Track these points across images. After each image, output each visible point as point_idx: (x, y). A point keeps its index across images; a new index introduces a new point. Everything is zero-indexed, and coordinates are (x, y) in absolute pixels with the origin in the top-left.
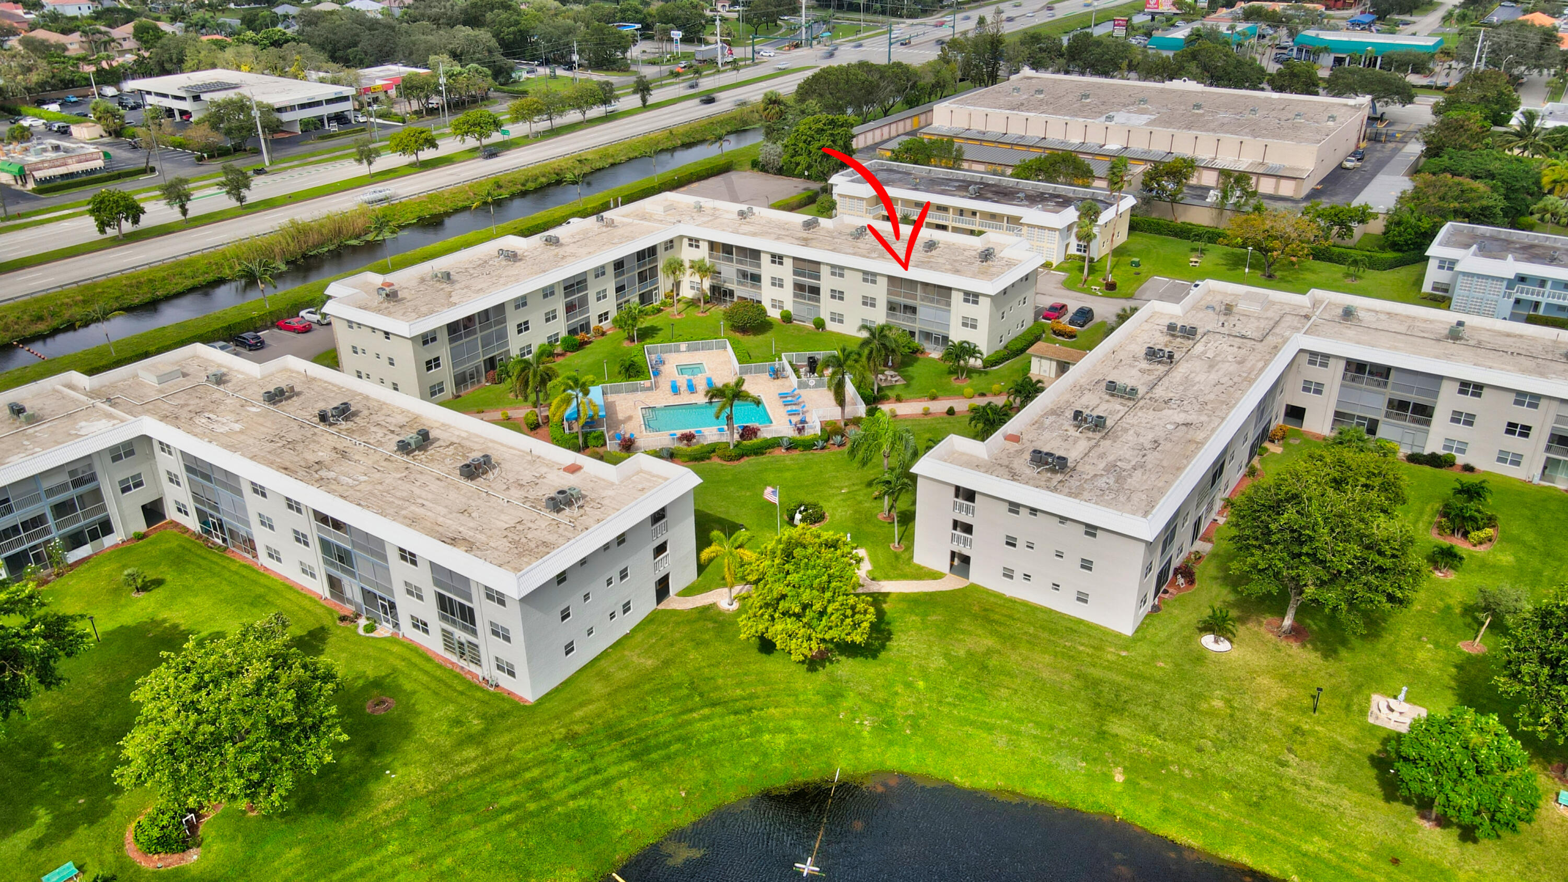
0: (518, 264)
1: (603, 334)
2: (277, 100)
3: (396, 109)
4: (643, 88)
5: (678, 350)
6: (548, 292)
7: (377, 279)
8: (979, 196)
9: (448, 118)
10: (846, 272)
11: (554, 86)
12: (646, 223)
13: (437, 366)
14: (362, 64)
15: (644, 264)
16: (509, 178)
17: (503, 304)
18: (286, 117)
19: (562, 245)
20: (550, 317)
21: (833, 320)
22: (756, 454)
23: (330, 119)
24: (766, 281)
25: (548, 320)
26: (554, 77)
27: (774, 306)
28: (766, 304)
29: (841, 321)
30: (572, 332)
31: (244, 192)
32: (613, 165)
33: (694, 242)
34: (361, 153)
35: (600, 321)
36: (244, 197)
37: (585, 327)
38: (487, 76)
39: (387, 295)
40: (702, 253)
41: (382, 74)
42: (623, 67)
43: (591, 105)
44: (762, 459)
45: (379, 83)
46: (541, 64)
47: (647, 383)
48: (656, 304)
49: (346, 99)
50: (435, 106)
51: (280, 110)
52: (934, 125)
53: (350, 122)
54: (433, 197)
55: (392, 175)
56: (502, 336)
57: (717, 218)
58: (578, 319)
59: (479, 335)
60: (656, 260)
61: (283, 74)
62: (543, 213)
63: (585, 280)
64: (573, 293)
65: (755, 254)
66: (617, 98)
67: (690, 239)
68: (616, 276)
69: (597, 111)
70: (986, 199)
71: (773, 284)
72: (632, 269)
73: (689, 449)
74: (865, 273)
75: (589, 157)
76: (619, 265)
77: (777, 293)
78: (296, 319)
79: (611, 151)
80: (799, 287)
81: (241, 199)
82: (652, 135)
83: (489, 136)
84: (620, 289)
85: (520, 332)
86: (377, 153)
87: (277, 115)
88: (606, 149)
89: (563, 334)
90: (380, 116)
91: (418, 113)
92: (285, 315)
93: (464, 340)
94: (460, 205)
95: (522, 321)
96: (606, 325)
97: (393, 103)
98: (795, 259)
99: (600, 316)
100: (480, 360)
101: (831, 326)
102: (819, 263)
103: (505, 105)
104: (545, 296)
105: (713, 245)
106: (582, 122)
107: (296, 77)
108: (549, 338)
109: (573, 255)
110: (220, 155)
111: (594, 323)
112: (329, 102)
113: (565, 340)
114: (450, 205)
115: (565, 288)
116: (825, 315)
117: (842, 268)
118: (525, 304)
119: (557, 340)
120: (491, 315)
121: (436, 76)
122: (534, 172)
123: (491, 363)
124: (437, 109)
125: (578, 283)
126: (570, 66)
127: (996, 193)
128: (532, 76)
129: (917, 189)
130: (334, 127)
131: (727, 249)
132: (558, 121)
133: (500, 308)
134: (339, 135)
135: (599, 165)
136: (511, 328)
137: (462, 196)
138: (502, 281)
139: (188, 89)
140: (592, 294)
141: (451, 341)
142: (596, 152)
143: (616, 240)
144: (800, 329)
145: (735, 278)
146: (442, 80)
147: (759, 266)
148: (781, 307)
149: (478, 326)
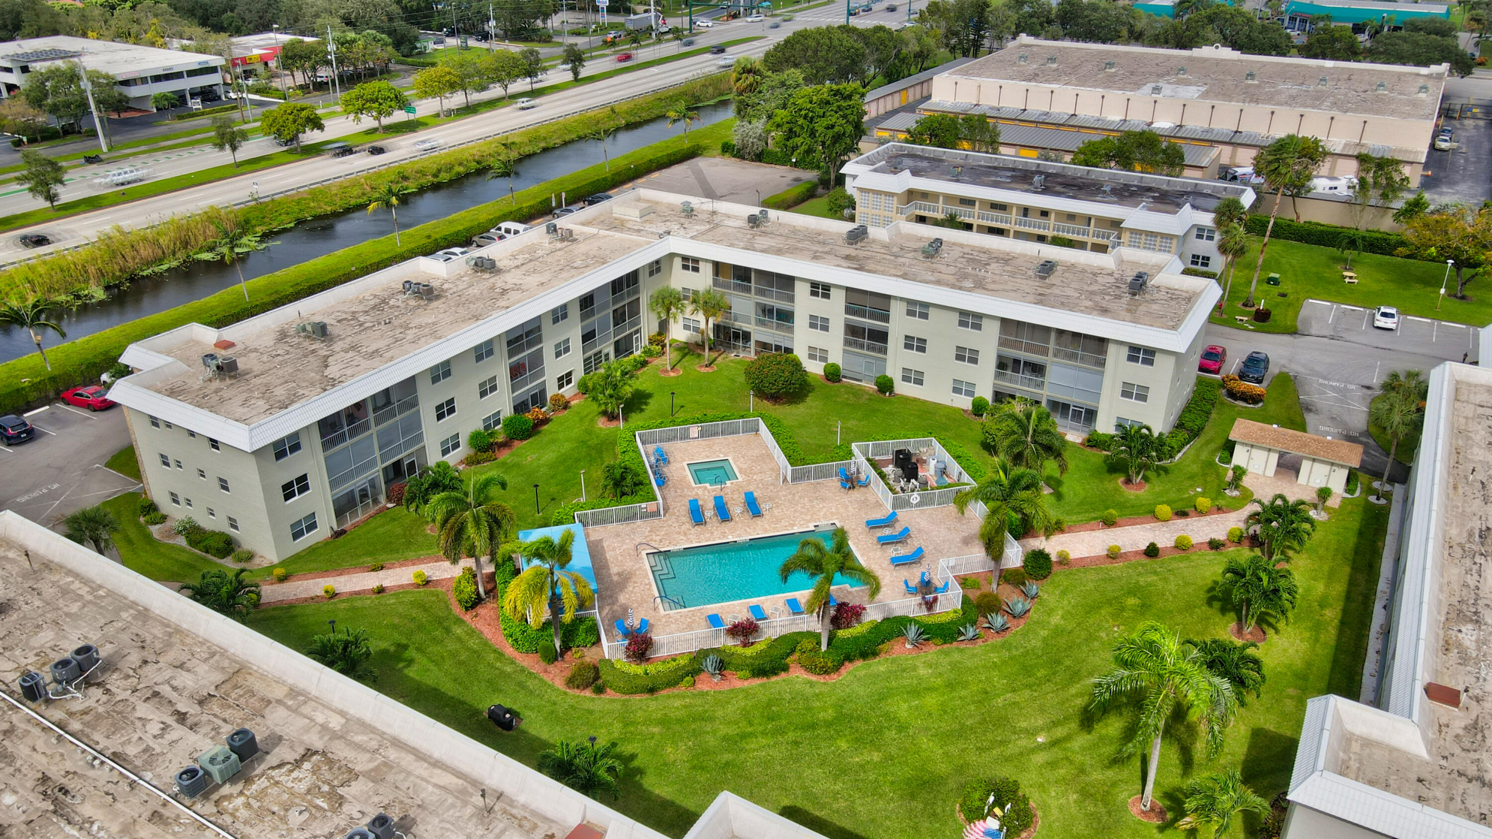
0: (435, 304)
1: (566, 406)
2: (121, 71)
3: (276, 84)
4: (575, 58)
5: (685, 437)
6: (483, 352)
7: (208, 336)
8: (1046, 190)
9: (341, 95)
10: (932, 312)
11: (468, 56)
12: (618, 235)
13: (304, 488)
14: (238, 32)
15: (622, 298)
16: (416, 167)
17: (413, 377)
18: (134, 92)
19: (499, 271)
20: (487, 388)
21: (906, 379)
22: (864, 655)
23: (193, 95)
24: (801, 321)
25: (483, 394)
26: (467, 48)
27: (812, 357)
28: (800, 353)
29: (919, 382)
30: (521, 407)
31: (58, 189)
32: (545, 150)
33: (691, 263)
34: (222, 136)
35: (561, 386)
36: (56, 195)
37: (539, 398)
38: (386, 45)
39: (218, 367)
40: (703, 280)
41: (261, 43)
42: (546, 39)
43: (513, 77)
44: (878, 666)
45: (257, 52)
46: (451, 34)
47: (651, 506)
48: (637, 353)
49: (213, 70)
50: (324, 79)
51: (126, 83)
52: (935, 99)
53: (219, 98)
54: (316, 193)
55: (263, 164)
56: (413, 429)
57: (717, 226)
58: (528, 388)
59: (374, 430)
60: (636, 291)
61: (138, 41)
62: (463, 213)
63: (539, 328)
64: (521, 349)
65: (786, 282)
66: (545, 70)
67: (685, 258)
68: (583, 318)
69: (522, 85)
70: (1058, 194)
71: (813, 326)
72: (605, 307)
73: (749, 651)
74: (963, 313)
75: (517, 140)
76: (587, 302)
77: (818, 338)
78: (92, 389)
79: (543, 132)
80: (853, 331)
81: (51, 198)
82: (590, 114)
83: (389, 114)
84: (588, 337)
85: (440, 417)
86: (244, 136)
87: (118, 89)
88: (536, 130)
89: (507, 412)
90: (258, 91)
91: (303, 88)
92: (79, 379)
93: (349, 442)
94: (353, 202)
95: (443, 399)
96: (568, 391)
97: (274, 76)
98: (848, 290)
99: (560, 379)
100: (377, 472)
101: (902, 388)
102: (888, 297)
103: (411, 79)
104: (479, 358)
105: (718, 267)
106: (503, 98)
107: (153, 44)
108: (485, 420)
109: (518, 288)
110: (45, 139)
111: (552, 390)
112: (192, 73)
113: (509, 423)
114: (339, 203)
115: (509, 343)
116: (893, 372)
117: (926, 305)
118: (447, 374)
119: (497, 422)
120: (394, 398)
121: (324, 43)
122: (448, 160)
123: (396, 471)
124: (327, 83)
125: (528, 334)
126: (485, 37)
127: (1066, 185)
128: (440, 47)
129: (958, 181)
130: (196, 104)
131: (742, 274)
132: (476, 97)
133: (410, 383)
134: (203, 114)
135: (528, 149)
136: (427, 410)
137: (356, 191)
138: (410, 334)
139: (14, 58)
140: (548, 348)
141: (326, 446)
142: (524, 134)
143: (578, 263)
144: (857, 393)
145: (753, 316)
146: (331, 47)
147: (791, 299)
148: (824, 359)
149: (371, 416)
